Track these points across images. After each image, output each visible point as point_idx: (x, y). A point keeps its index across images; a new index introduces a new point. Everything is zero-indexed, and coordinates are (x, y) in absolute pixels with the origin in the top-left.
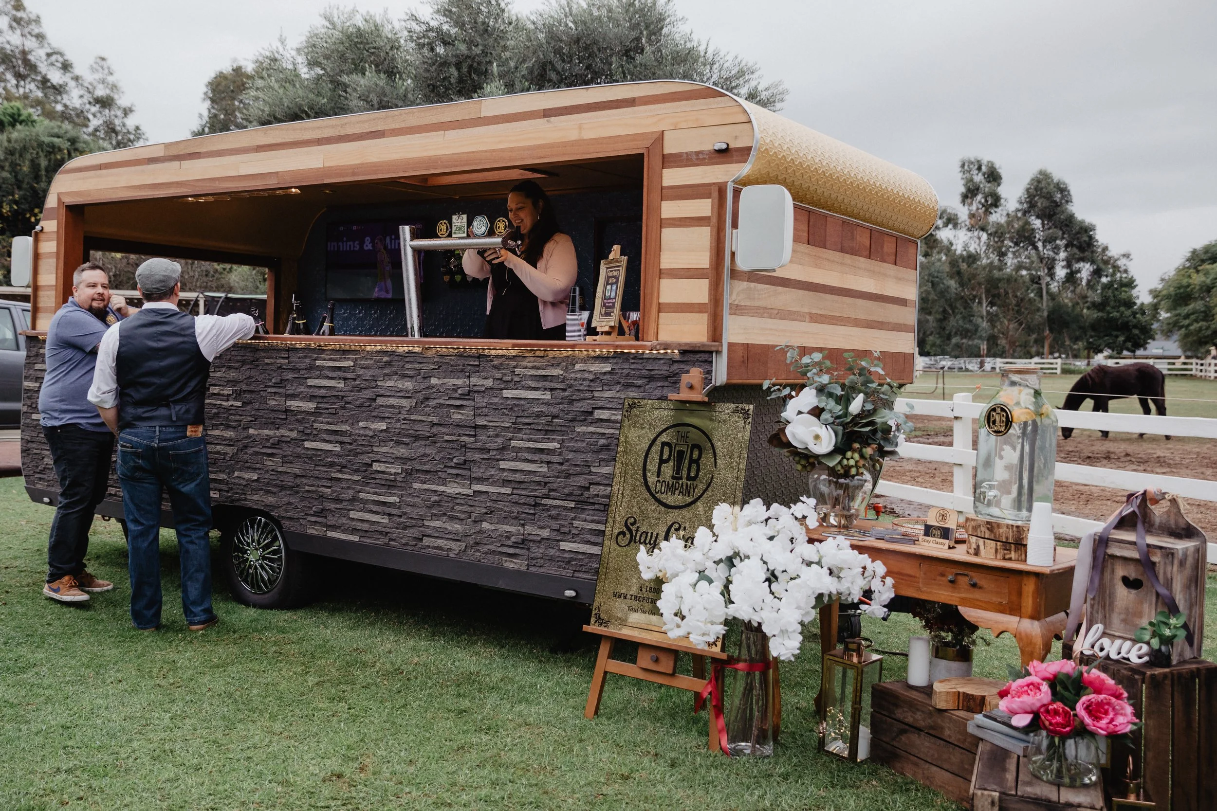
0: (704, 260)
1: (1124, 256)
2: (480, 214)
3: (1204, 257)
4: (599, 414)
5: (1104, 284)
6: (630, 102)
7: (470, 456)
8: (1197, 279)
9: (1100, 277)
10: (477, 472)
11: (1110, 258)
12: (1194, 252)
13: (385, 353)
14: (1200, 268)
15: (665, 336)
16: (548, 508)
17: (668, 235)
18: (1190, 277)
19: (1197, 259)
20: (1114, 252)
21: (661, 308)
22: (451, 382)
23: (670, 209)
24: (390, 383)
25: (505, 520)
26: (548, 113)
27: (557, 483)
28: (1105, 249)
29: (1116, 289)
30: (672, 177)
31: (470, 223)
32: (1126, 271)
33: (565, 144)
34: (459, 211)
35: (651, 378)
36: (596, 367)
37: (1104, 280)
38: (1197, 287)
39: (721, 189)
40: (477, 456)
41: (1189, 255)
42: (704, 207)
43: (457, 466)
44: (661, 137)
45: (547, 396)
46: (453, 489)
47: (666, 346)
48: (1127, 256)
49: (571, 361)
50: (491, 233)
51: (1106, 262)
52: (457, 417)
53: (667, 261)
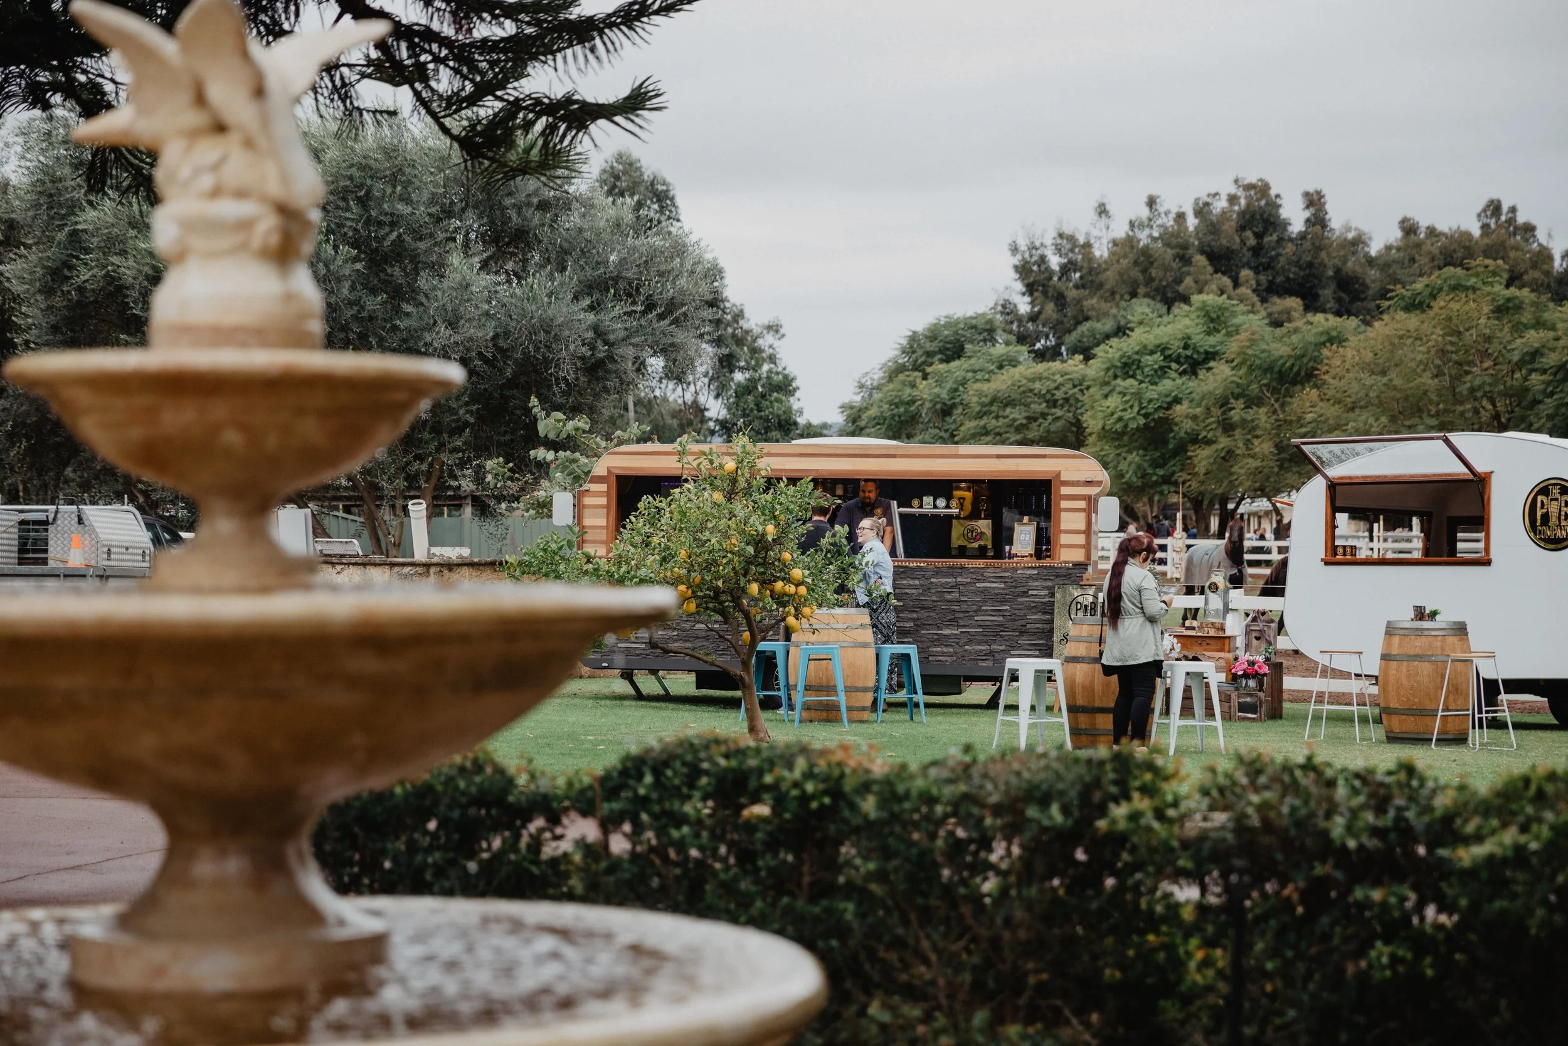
0: (1082, 526)
1: (769, 328)
2: (941, 496)
3: (930, 346)
4: (1031, 592)
5: (739, 385)
6: (1044, 456)
7: (957, 615)
8: (926, 390)
9: (732, 371)
10: (961, 622)
11: (747, 332)
12: (913, 338)
13: (902, 567)
14: (929, 370)
15: (1063, 558)
16: (1002, 636)
17: (1063, 514)
18: (913, 386)
19: (920, 352)
20: (753, 321)
21: (1062, 546)
22: (943, 580)
23: (1064, 504)
24: (905, 582)
25: (979, 644)
26: (998, 456)
27: (1008, 624)
28: (739, 315)
29: (763, 396)
30: (1064, 490)
31: (935, 501)
32: (772, 359)
33: (1009, 472)
34: (928, 495)
35: (1058, 576)
36: (1029, 572)
37: (739, 377)
38: (928, 405)
39: (1090, 497)
40: (961, 615)
41: (904, 342)
42: (1082, 504)
43: (949, 621)
44: (1059, 474)
45: (1002, 585)
46: (946, 632)
47: (1066, 562)
48: (774, 328)
49: (1016, 569)
50: (948, 507)
51: (739, 342)
52: (949, 597)
53: (1063, 527)
